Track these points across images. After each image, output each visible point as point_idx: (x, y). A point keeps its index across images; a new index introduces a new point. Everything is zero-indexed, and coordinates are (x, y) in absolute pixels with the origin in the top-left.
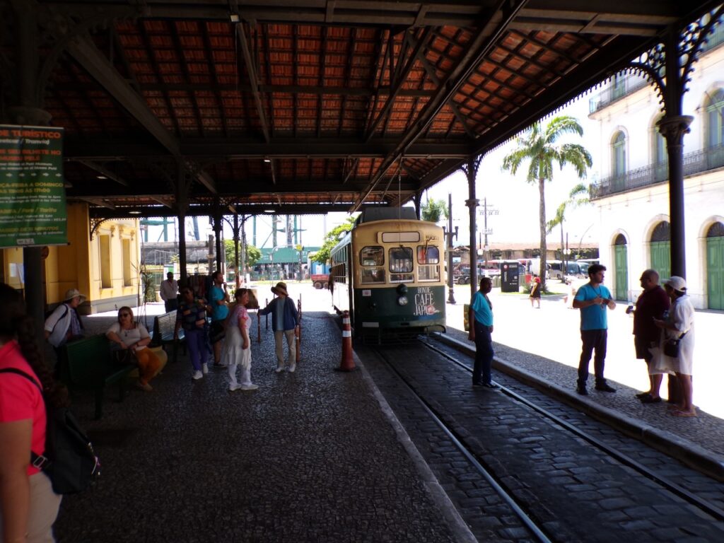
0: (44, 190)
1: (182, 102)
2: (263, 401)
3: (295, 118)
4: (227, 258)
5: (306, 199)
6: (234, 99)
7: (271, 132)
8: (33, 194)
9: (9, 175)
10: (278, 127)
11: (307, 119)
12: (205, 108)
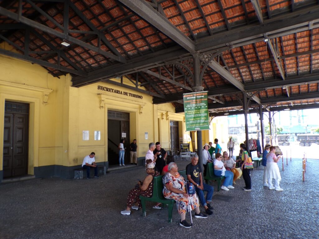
0: (202, 112)
1: (244, 70)
2: (285, 195)
3: (297, 66)
4: (266, 131)
5: (307, 101)
6: (266, 65)
7: (285, 75)
8: (199, 113)
9: (193, 108)
10: (288, 72)
11: (305, 66)
12: (254, 70)
